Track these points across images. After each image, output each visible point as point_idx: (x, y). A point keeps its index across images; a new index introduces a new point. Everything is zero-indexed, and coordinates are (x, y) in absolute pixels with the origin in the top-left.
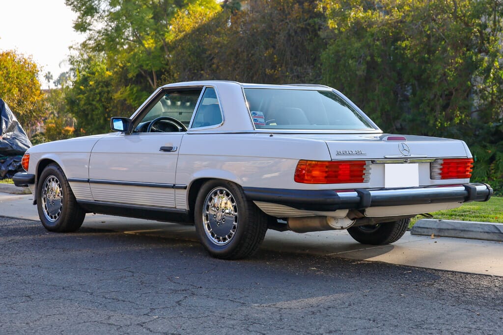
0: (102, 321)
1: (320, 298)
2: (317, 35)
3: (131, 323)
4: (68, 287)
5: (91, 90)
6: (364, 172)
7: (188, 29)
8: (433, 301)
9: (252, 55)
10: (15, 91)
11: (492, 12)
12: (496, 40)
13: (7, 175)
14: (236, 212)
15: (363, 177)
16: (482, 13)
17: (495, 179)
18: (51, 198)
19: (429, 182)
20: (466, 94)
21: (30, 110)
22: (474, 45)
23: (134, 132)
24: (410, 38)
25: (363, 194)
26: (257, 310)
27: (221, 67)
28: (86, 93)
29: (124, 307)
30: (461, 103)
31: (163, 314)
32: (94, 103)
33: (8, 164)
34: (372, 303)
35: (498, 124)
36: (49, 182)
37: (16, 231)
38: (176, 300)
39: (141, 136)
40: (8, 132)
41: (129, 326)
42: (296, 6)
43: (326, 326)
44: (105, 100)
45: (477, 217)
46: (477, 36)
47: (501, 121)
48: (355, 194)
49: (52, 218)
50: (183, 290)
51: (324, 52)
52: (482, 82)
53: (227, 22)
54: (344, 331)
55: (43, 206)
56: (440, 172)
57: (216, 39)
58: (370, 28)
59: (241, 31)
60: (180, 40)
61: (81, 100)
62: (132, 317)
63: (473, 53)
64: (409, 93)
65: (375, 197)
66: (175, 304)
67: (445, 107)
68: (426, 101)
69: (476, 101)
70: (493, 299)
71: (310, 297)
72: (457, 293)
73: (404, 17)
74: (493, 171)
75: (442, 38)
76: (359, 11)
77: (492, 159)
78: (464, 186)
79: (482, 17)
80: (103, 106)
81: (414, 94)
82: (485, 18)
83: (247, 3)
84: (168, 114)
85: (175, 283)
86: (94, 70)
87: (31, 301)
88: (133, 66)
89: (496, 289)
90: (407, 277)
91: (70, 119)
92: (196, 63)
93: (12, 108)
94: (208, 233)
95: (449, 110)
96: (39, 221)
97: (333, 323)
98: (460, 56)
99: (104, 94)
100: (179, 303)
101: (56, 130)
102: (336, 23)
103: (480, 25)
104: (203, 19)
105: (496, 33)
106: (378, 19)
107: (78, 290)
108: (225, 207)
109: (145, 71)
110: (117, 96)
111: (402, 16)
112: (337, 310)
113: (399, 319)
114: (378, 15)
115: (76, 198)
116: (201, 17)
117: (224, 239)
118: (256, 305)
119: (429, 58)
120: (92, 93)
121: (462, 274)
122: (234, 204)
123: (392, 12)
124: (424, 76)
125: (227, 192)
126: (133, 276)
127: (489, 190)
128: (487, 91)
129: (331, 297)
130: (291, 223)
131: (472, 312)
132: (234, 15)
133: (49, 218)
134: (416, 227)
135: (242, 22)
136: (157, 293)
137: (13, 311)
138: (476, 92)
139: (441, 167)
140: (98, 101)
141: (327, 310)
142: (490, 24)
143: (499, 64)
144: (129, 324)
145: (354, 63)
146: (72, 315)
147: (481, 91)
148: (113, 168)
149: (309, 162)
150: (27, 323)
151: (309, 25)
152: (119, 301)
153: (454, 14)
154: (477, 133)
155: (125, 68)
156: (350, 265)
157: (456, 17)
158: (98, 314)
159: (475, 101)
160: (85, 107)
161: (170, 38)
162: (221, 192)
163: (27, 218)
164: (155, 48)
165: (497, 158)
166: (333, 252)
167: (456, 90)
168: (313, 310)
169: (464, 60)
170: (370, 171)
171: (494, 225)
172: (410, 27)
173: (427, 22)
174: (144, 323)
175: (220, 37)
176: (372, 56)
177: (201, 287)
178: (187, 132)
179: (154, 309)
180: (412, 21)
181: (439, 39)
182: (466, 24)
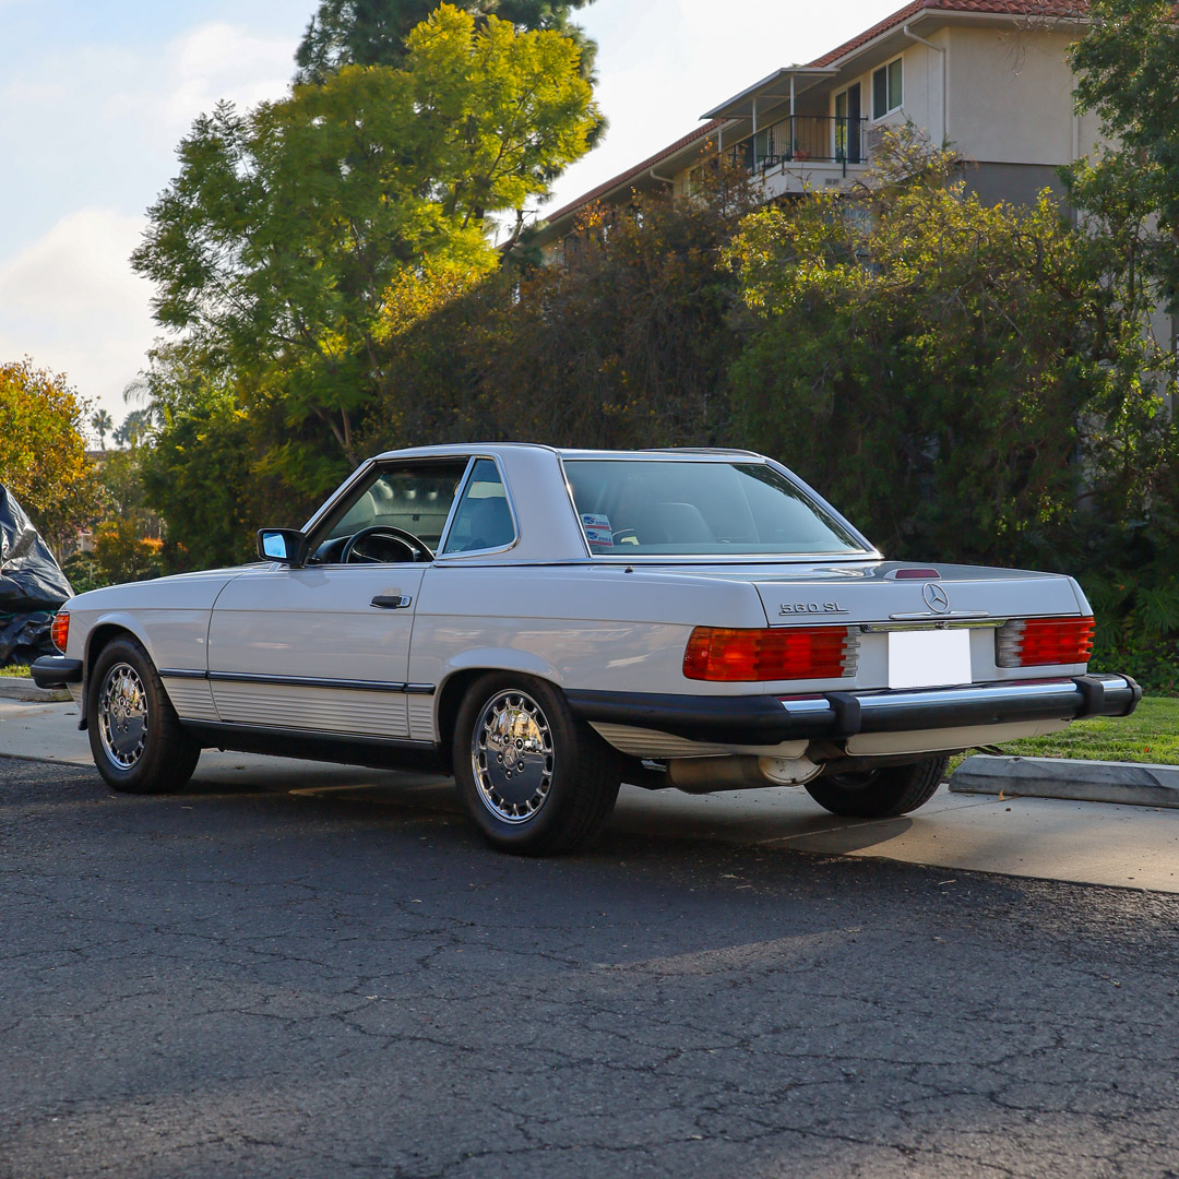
0: (249, 1008)
1: (747, 948)
2: (719, 323)
3: (317, 1013)
4: (168, 927)
5: (201, 454)
6: (844, 652)
7: (421, 310)
8: (1010, 953)
9: (571, 371)
10: (28, 459)
11: (1124, 264)
12: (1134, 329)
13: (15, 657)
14: (548, 747)
15: (842, 663)
16: (1101, 268)
17: (1134, 651)
18: (122, 713)
19: (992, 673)
20: (1064, 455)
21: (61, 502)
22: (1084, 340)
23: (312, 562)
24: (934, 327)
25: (843, 703)
26: (605, 978)
27: (498, 400)
28: (189, 462)
29: (299, 975)
30: (1052, 476)
31: (388, 989)
32: (208, 483)
33: (16, 631)
34: (868, 959)
35: (1141, 524)
36: (116, 679)
37: (39, 792)
38: (418, 956)
39: (326, 572)
40: (15, 556)
41: (311, 1019)
42: (671, 256)
43: (765, 1016)
44: (234, 477)
45: (1102, 748)
46: (1089, 321)
47: (1147, 517)
48: (823, 704)
49: (123, 760)
50: (432, 932)
51: (738, 363)
52: (1102, 428)
53: (510, 292)
54: (806, 1028)
55: (103, 733)
56: (1018, 649)
57: (486, 335)
58: (842, 305)
59: (544, 315)
60: (404, 336)
61: (177, 478)
62: (317, 997)
63: (1081, 359)
64: (931, 454)
65: (870, 710)
66: (414, 964)
67: (1016, 487)
68: (973, 473)
69: (1090, 472)
70: (1149, 946)
71: (726, 946)
72: (1064, 933)
73: (920, 279)
74: (1130, 633)
75: (1009, 325)
76: (816, 267)
77: (1128, 605)
78: (1074, 681)
79: (1101, 275)
80: (229, 489)
81: (944, 455)
82: (1110, 278)
83: (558, 251)
84: (388, 518)
85: (413, 913)
86: (206, 406)
87: (84, 961)
88: (297, 398)
89: (1155, 923)
90: (945, 896)
91: (152, 520)
92: (441, 389)
93: (21, 499)
94: (485, 793)
95: (1027, 494)
96: (93, 767)
97: (781, 1008)
98: (1051, 368)
99: (230, 462)
100: (424, 963)
101: (119, 545)
102: (761, 296)
103: (1097, 295)
104: (455, 287)
105: (1136, 314)
106: (860, 284)
107: (191, 934)
108: (524, 735)
109: (325, 411)
110: (260, 466)
111: (916, 278)
112: (789, 978)
113: (934, 997)
114: (859, 274)
115: (180, 714)
116: (451, 284)
117: (523, 810)
118: (602, 965)
119: (979, 373)
120: (204, 460)
121: (1074, 887)
122: (545, 728)
123: (894, 268)
124: (967, 416)
125: (527, 701)
126: (315, 896)
127: (1133, 689)
128: (1115, 448)
129: (774, 946)
130: (676, 772)
131: (1102, 979)
132: (528, 280)
133: (115, 760)
134: (961, 775)
135: (547, 293)
136: (372, 938)
137: (42, 986)
138: (1087, 450)
139: (1021, 638)
140: (216, 480)
141: (766, 976)
142: (1122, 291)
143: (1142, 385)
144: (312, 1015)
145: (807, 387)
146: (180, 995)
147: (1099, 447)
148: (261, 645)
149: (716, 633)
150: (77, 1017)
151: (701, 299)
152: (285, 959)
153: (1037, 269)
154: (1092, 544)
155: (278, 404)
156: (813, 867)
157: (1040, 276)
158: (239, 992)
159: (1087, 471)
160: (187, 494)
161: (382, 331)
162: (515, 700)
163: (64, 760)
164: (347, 353)
165: (1140, 603)
166: (771, 837)
167: (1043, 446)
168: (734, 977)
169: (1060, 378)
170: (857, 651)
171: (1143, 769)
172: (933, 301)
173: (975, 290)
174: (346, 1013)
175: (495, 329)
176: (847, 370)
177: (472, 924)
178: (434, 563)
179: (368, 979)
180: (939, 288)
181: (1001, 330)
182: (1066, 293)
